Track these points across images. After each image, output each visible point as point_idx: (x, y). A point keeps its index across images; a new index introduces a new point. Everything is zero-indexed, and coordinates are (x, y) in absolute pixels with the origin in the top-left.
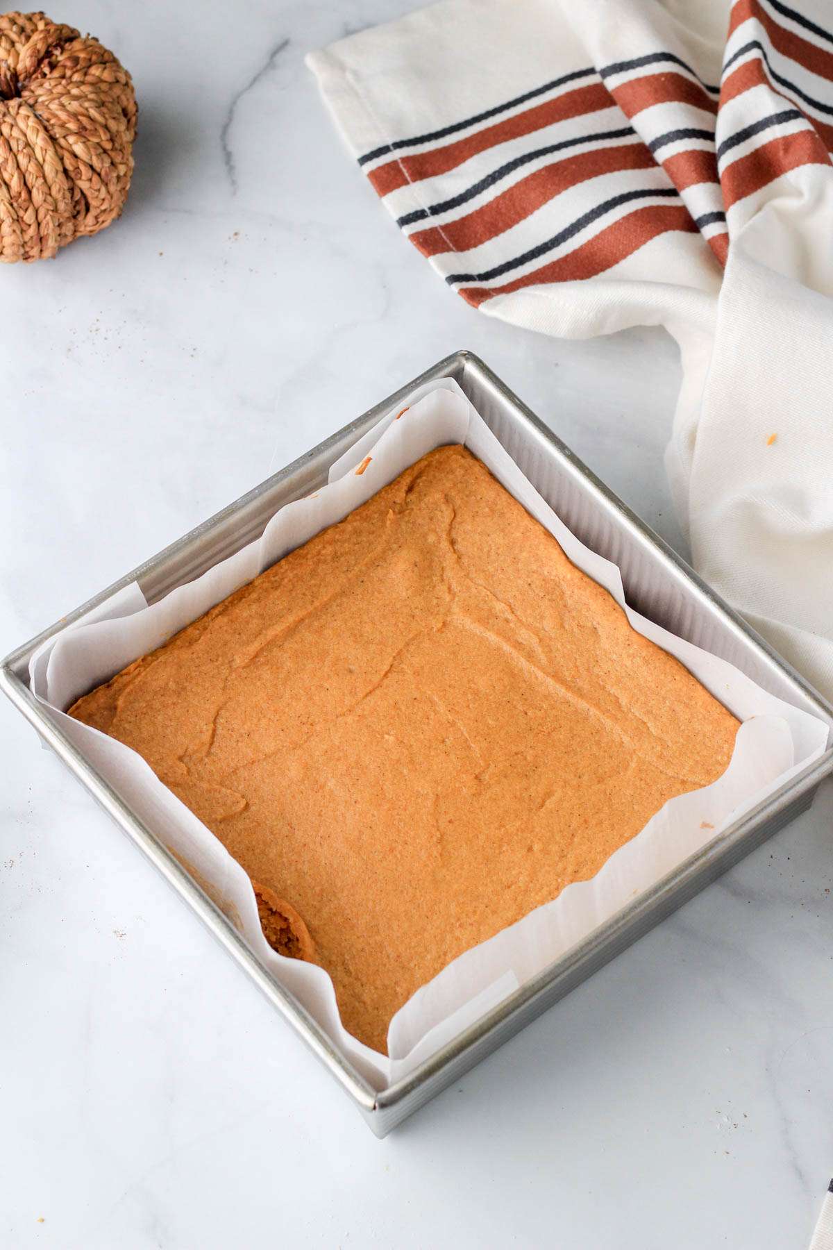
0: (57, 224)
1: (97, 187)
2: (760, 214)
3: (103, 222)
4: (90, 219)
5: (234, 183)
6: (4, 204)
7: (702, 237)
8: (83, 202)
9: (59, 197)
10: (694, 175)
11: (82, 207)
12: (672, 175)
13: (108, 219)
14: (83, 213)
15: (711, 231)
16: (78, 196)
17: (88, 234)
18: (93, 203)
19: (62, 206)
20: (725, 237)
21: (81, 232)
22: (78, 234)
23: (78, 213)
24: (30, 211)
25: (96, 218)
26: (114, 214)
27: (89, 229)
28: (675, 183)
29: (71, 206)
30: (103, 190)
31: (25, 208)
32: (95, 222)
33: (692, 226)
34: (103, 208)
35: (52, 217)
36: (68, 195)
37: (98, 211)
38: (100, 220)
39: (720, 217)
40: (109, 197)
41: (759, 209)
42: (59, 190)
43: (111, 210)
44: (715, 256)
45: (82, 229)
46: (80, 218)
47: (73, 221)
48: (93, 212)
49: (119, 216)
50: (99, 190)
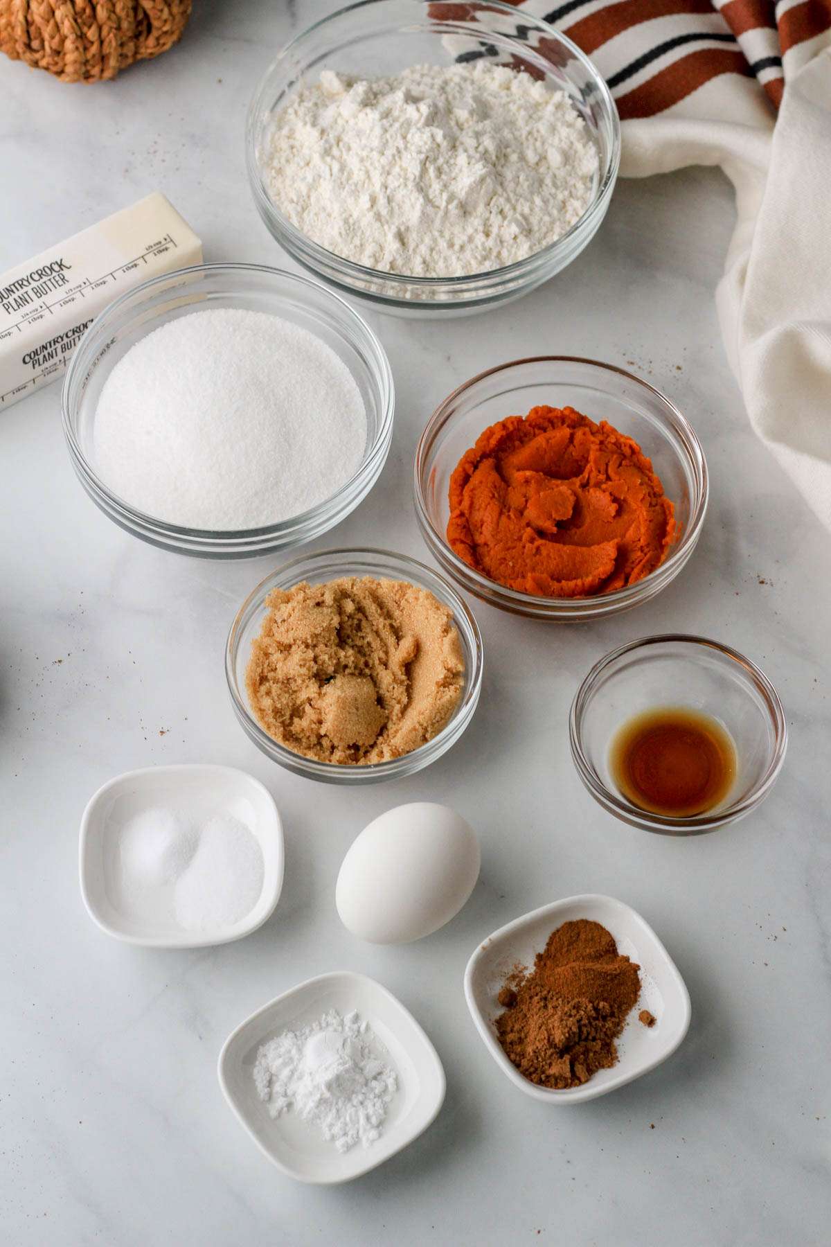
0: (119, 42)
1: (160, 7)
2: (816, 60)
3: (164, 44)
4: (151, 41)
5: (293, 15)
6: (69, 20)
7: (758, 82)
8: (145, 23)
9: (123, 15)
10: (752, 20)
11: (144, 28)
12: (730, 21)
13: (169, 42)
14: (145, 34)
15: (767, 75)
16: (141, 16)
17: (148, 57)
18: (156, 23)
19: (125, 25)
20: (781, 82)
21: (142, 53)
22: (139, 57)
23: (140, 33)
24: (94, 28)
25: (158, 39)
26: (175, 37)
27: (149, 51)
28: (732, 28)
29: (133, 26)
30: (166, 10)
31: (89, 24)
32: (156, 43)
33: (748, 70)
34: (165, 29)
35: (115, 36)
36: (131, 13)
37: (160, 32)
38: (162, 41)
39: (776, 62)
40: (171, 18)
41: (815, 54)
42: (123, 9)
43: (172, 33)
44: (770, 100)
45: (143, 50)
46: (142, 39)
47: (135, 40)
48: (155, 33)
49: (179, 40)
50: (162, 11)
